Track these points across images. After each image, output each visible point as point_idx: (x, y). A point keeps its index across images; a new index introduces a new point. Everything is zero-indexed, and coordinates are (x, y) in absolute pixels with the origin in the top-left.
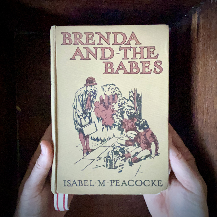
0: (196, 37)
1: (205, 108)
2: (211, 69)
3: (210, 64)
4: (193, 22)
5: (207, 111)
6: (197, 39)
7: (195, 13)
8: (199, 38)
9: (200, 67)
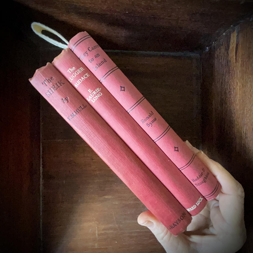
0: (235, 57)
1: (244, 132)
2: (250, 91)
3: (249, 86)
4: (232, 41)
5: (246, 135)
6: (236, 58)
7: (234, 31)
8: (238, 58)
9: (239, 88)
